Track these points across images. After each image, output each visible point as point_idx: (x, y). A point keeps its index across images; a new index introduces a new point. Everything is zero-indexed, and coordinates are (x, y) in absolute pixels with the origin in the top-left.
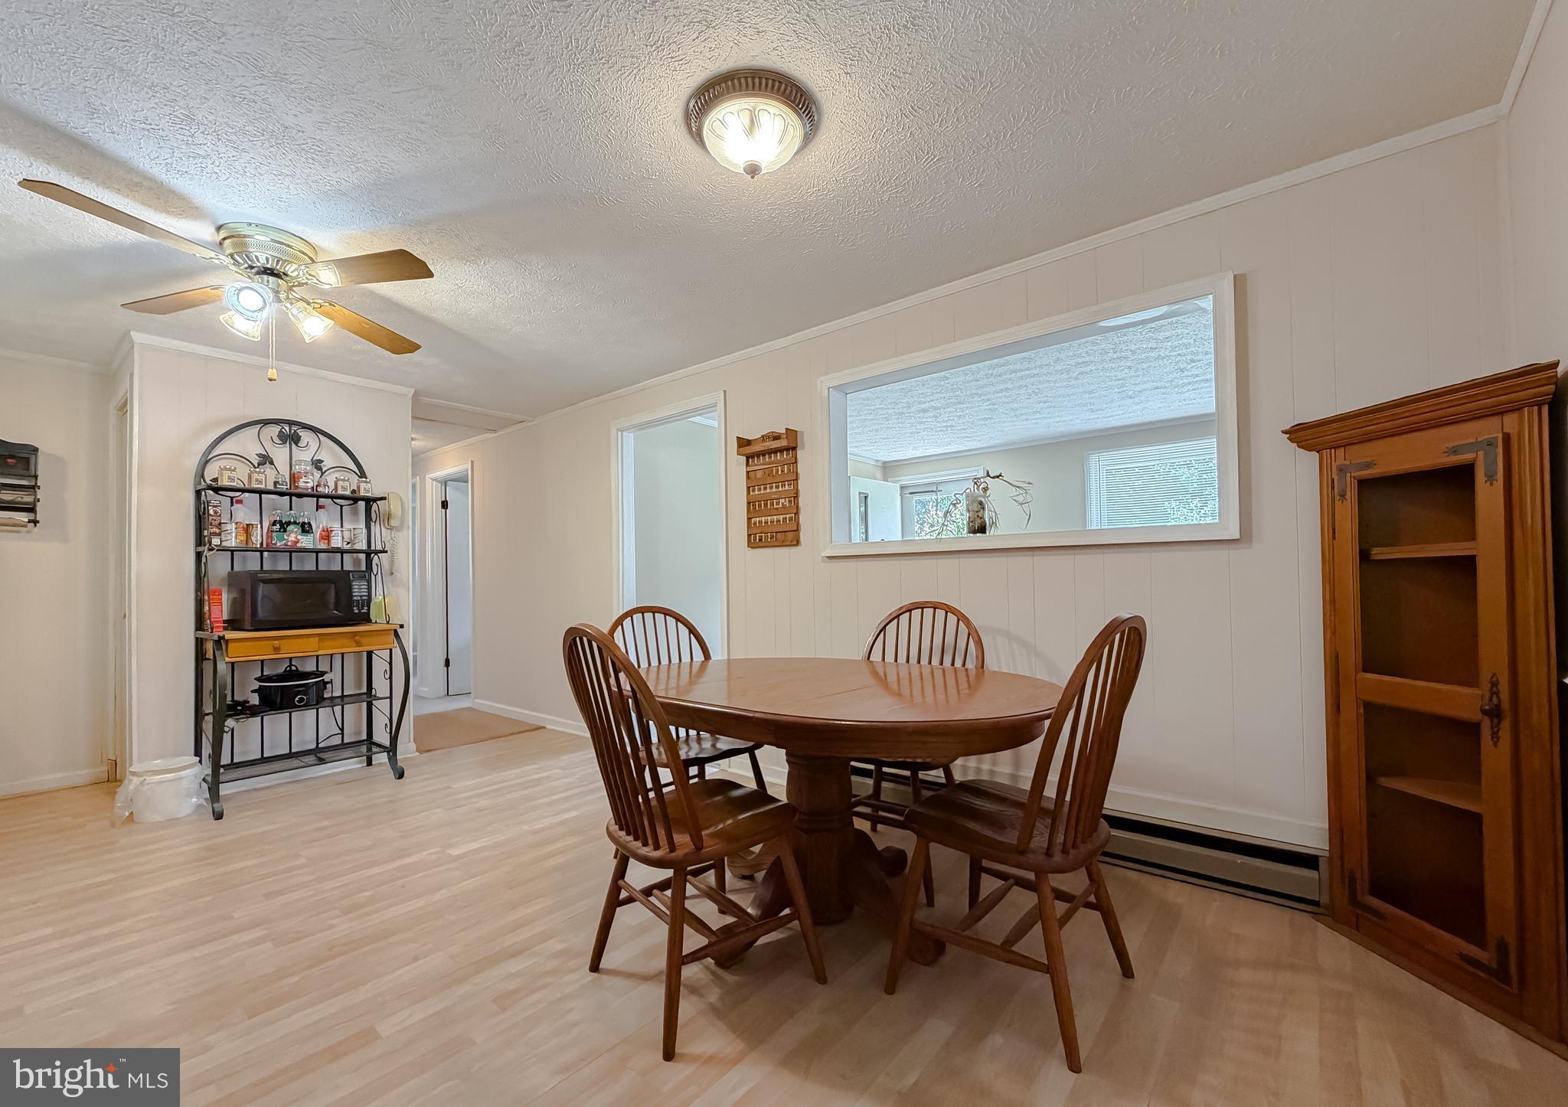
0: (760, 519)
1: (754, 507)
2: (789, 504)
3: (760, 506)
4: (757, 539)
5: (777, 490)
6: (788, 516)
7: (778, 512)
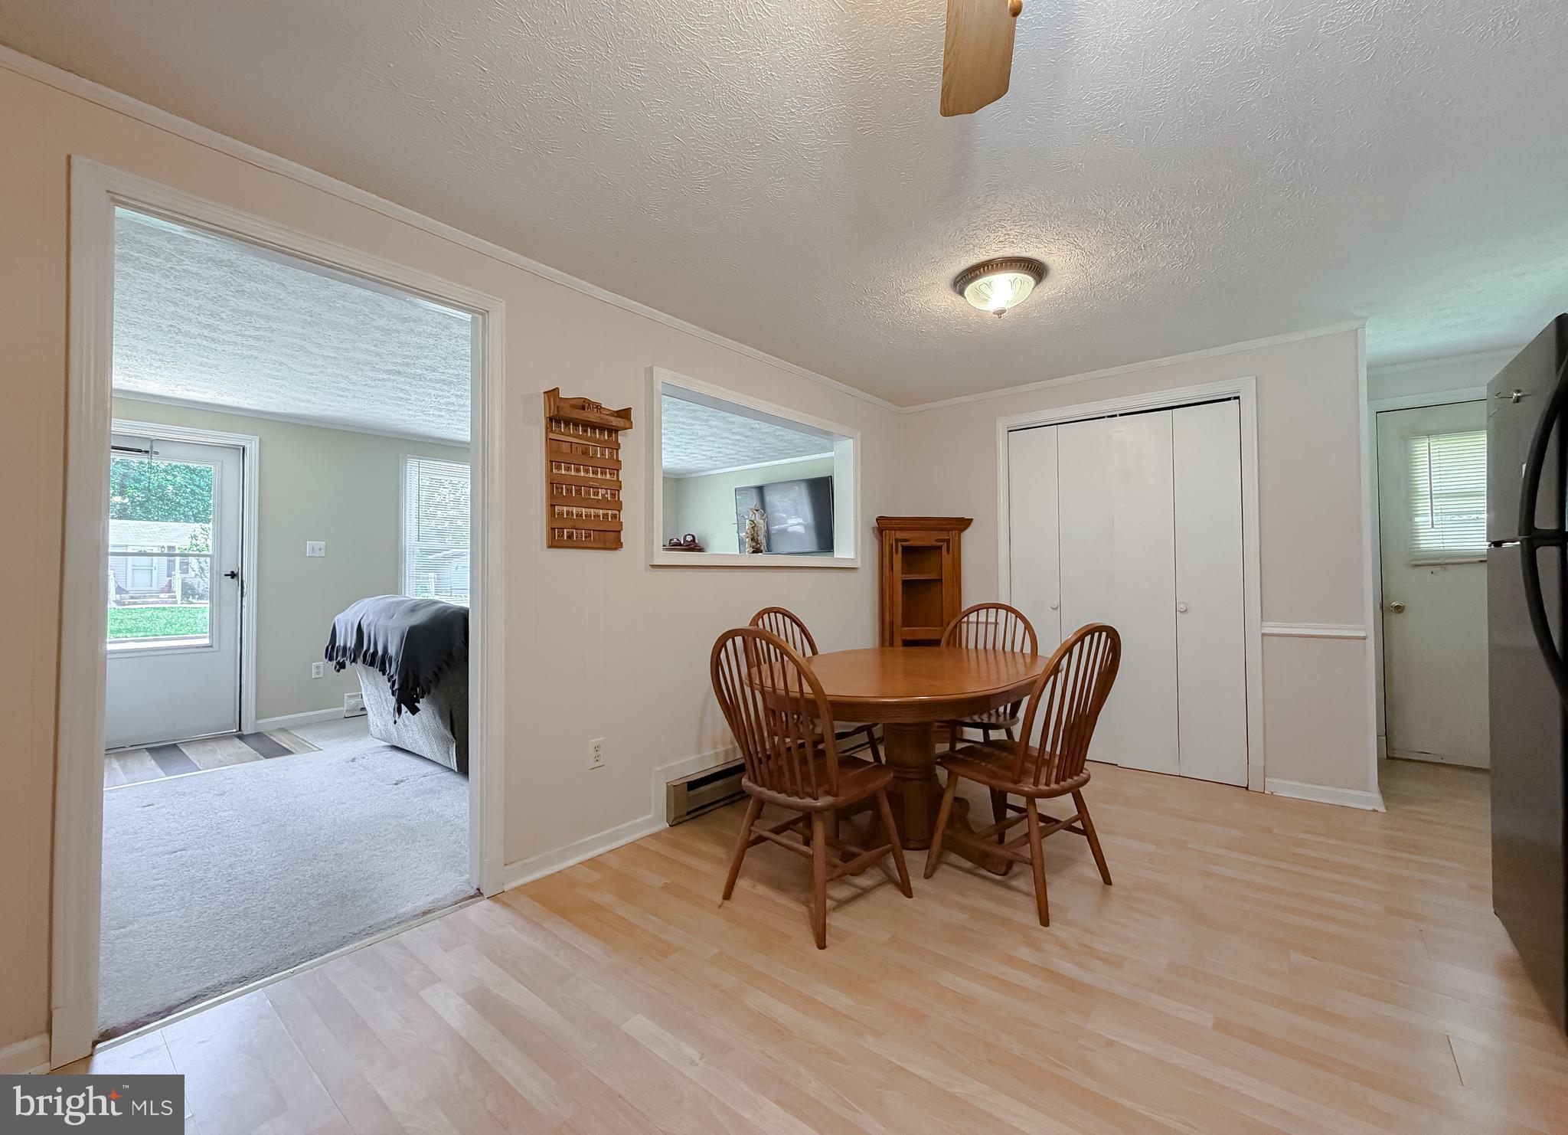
0: (570, 509)
1: (557, 491)
2: (611, 497)
3: (569, 491)
4: (561, 536)
5: (595, 476)
6: (610, 512)
7: (596, 505)
